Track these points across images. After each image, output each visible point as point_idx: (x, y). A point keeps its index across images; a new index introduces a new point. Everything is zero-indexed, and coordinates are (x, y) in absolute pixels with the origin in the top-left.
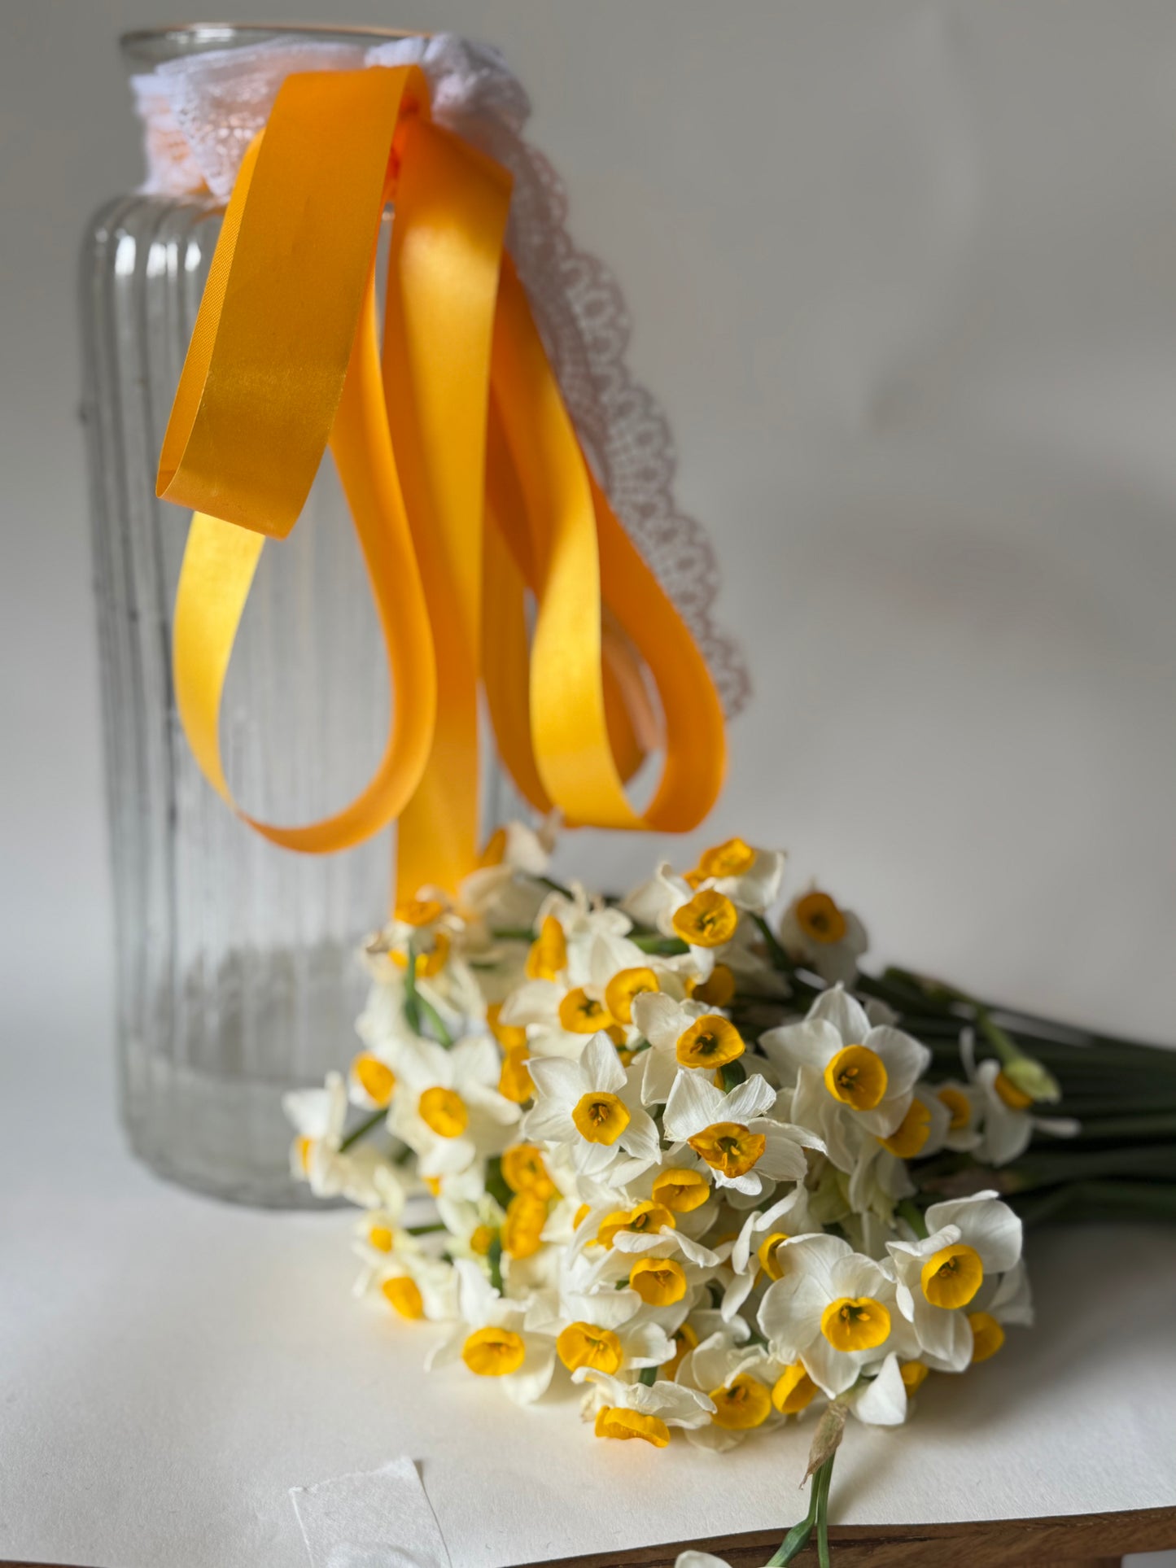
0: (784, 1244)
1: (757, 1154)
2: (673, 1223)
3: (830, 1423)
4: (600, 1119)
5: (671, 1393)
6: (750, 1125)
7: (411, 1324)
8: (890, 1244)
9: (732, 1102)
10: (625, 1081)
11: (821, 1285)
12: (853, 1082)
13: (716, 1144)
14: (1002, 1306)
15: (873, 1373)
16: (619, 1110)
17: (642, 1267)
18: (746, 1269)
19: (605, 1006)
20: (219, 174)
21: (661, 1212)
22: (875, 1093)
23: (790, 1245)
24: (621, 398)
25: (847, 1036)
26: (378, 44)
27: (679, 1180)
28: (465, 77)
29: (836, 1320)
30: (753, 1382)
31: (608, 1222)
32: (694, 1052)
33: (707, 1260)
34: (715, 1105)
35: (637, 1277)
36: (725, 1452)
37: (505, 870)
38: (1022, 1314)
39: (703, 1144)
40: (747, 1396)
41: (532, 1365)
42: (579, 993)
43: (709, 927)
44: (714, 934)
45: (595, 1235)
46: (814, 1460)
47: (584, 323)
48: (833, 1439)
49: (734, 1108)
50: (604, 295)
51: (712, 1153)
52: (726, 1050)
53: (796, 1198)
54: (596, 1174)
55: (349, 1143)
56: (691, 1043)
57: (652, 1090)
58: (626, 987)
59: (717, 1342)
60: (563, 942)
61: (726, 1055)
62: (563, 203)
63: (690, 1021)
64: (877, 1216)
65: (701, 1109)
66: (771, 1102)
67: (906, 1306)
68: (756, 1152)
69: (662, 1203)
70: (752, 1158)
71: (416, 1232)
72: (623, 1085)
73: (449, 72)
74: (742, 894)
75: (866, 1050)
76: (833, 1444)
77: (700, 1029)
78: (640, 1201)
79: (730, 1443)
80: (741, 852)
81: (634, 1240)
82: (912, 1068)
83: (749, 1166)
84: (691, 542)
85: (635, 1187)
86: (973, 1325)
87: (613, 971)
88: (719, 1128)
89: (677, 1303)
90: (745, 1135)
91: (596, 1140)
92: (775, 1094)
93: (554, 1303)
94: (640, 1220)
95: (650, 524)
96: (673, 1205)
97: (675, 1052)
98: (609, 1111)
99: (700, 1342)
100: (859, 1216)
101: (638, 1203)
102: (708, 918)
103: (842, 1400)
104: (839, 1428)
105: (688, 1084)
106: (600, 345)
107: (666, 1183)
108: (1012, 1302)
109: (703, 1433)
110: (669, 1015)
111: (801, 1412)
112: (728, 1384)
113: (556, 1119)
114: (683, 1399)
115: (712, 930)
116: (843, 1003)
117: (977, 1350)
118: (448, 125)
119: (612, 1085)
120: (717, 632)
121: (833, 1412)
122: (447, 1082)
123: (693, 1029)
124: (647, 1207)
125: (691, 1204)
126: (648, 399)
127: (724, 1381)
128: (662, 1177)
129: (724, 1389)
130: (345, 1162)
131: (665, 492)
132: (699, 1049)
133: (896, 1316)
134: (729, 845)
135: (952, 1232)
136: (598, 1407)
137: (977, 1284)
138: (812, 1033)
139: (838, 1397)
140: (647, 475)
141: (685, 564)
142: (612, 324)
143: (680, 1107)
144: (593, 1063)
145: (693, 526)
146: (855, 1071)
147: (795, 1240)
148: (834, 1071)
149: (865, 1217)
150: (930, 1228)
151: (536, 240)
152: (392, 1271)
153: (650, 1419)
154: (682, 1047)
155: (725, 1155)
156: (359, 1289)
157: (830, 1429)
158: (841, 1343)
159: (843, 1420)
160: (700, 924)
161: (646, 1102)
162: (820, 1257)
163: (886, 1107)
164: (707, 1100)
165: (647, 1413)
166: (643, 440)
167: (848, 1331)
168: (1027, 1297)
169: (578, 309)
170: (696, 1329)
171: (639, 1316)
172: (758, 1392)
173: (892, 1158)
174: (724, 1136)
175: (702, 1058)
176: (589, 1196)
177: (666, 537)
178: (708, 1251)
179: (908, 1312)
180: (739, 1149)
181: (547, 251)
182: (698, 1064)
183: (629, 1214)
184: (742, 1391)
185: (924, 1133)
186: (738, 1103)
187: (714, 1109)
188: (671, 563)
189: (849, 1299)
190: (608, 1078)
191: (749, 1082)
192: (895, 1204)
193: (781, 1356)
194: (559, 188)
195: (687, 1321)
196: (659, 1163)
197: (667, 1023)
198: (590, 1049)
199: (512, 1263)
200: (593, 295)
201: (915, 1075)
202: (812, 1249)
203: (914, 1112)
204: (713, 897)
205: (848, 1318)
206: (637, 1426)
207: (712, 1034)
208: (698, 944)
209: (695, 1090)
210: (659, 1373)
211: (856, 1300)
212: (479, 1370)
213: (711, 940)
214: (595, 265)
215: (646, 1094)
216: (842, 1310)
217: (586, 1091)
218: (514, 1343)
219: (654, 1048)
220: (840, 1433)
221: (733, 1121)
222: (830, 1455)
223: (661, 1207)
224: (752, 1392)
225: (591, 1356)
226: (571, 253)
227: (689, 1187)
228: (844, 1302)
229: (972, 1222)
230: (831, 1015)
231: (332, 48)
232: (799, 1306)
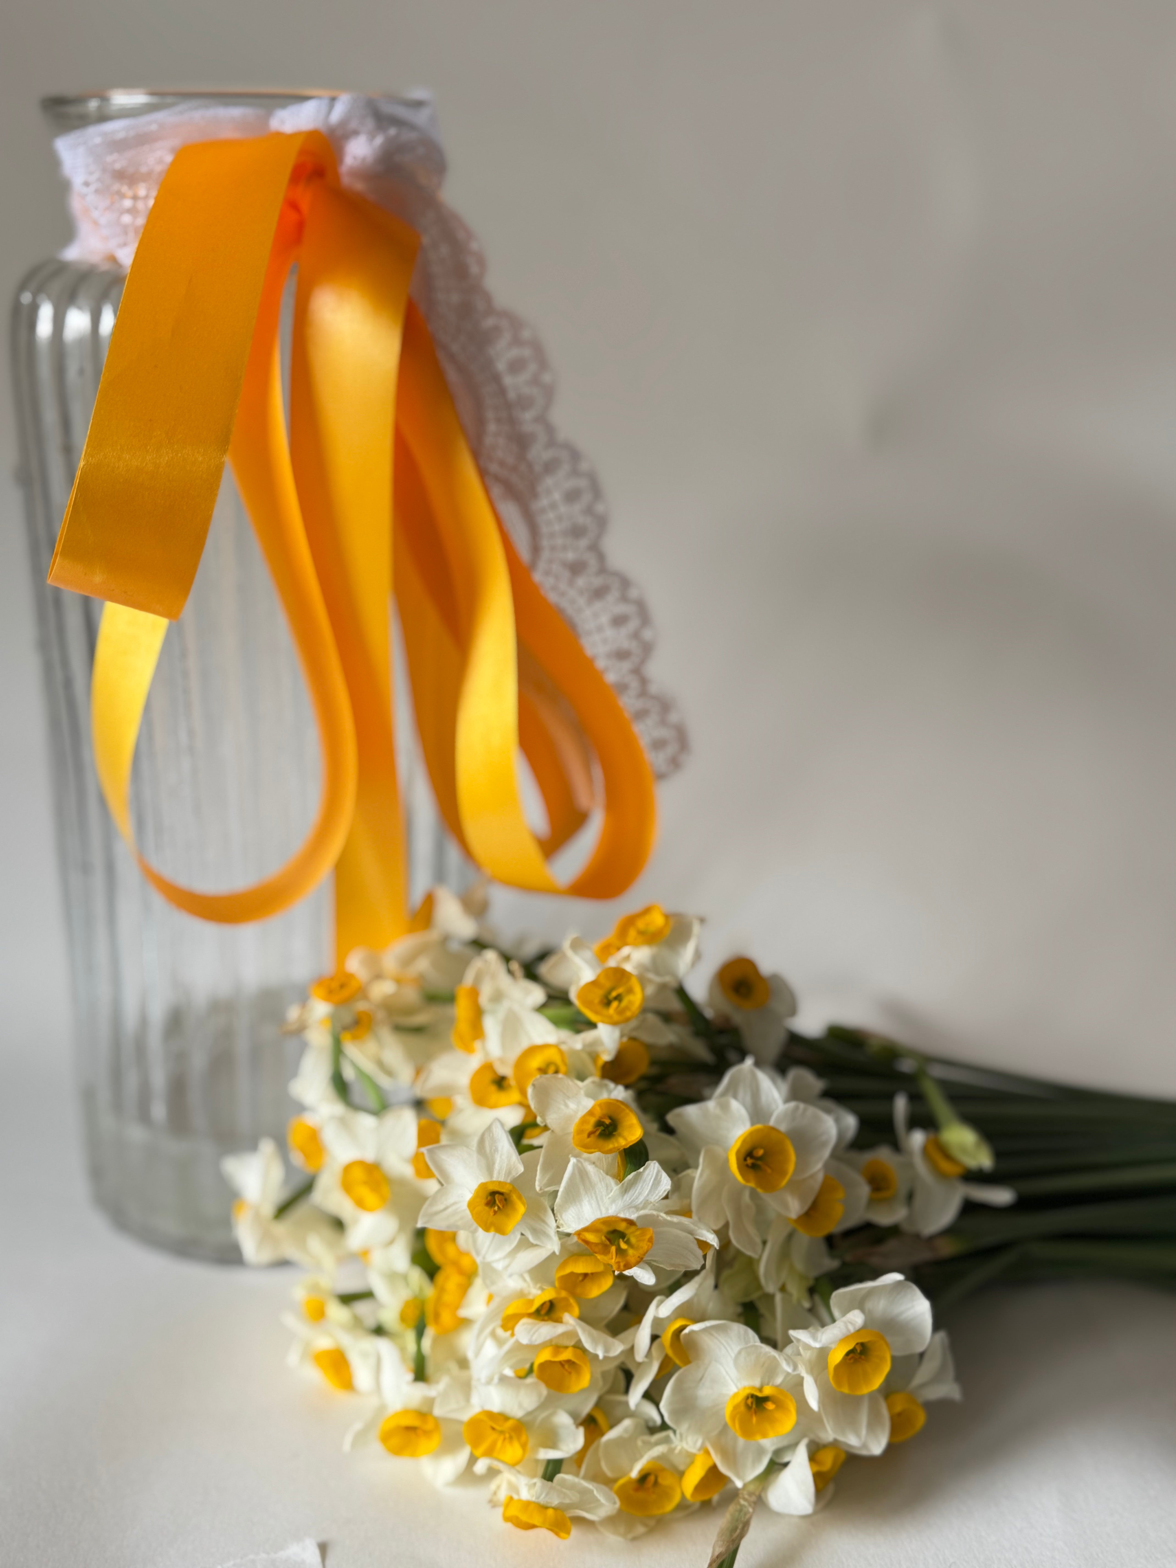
0: (686, 1331)
1: (646, 1247)
2: (576, 1311)
3: (737, 1514)
4: (496, 1208)
5: (572, 1487)
6: (638, 1218)
7: (342, 1396)
8: (792, 1333)
9: (625, 1191)
10: (521, 1169)
11: (727, 1372)
12: (759, 1163)
13: (603, 1238)
14: (923, 1386)
15: (786, 1460)
16: (514, 1197)
17: (545, 1356)
18: (649, 1354)
19: (512, 1082)
20: (125, 245)
21: (565, 1299)
22: (783, 1173)
23: (692, 1332)
24: (547, 455)
25: (757, 1113)
26: (284, 106)
27: (580, 1268)
28: (372, 137)
29: (743, 1408)
30: (663, 1470)
31: (510, 1311)
32: (592, 1136)
33: (607, 1350)
34: (608, 1194)
35: (543, 1366)
36: (634, 1539)
37: (433, 935)
38: (949, 1390)
39: (591, 1237)
40: (656, 1483)
41: (449, 1446)
42: (488, 1067)
43: (615, 1004)
44: (620, 1012)
45: (499, 1322)
46: (716, 1553)
47: (508, 380)
48: (738, 1531)
49: (627, 1197)
50: (527, 352)
51: (600, 1247)
52: (626, 1133)
53: (697, 1286)
54: (498, 1260)
55: (283, 1210)
56: (589, 1127)
57: (548, 1177)
58: (536, 1062)
59: (626, 1430)
60: (478, 1013)
61: (625, 1139)
62: (482, 262)
63: (588, 1104)
64: (791, 1295)
65: (594, 1197)
66: (665, 1191)
67: (812, 1396)
68: (645, 1245)
69: (565, 1289)
70: (641, 1251)
71: (347, 1299)
72: (520, 1173)
73: (356, 133)
74: (656, 966)
75: (773, 1129)
76: (738, 1536)
77: (598, 1113)
78: (545, 1287)
79: (640, 1529)
80: (657, 920)
81: (533, 1330)
82: (824, 1144)
83: (638, 1259)
84: (624, 599)
85: (539, 1272)
86: (890, 1407)
87: (525, 1044)
88: (606, 1221)
89: (583, 1390)
90: (633, 1229)
91: (492, 1229)
92: (670, 1182)
93: (466, 1387)
94: (545, 1306)
95: (581, 582)
96: (579, 1290)
97: (571, 1137)
98: (506, 1200)
99: (612, 1426)
100: (770, 1298)
101: (542, 1289)
102: (614, 994)
103: (751, 1488)
104: (745, 1520)
105: (581, 1173)
106: (525, 403)
107: (568, 1270)
108: (937, 1378)
109: (611, 1521)
110: (569, 1098)
111: (715, 1498)
112: (634, 1474)
113: (454, 1208)
114: (584, 1492)
115: (618, 1007)
116: (754, 1078)
117: (895, 1430)
118: (359, 186)
119: (509, 1172)
120: (653, 689)
121: (742, 1502)
122: (369, 1156)
123: (590, 1113)
124: (549, 1294)
125: (595, 1291)
126: (575, 456)
127: (631, 1469)
128: (564, 1264)
129: (630, 1478)
130: (281, 1229)
131: (595, 548)
132: (598, 1133)
133: (802, 1404)
134: (647, 911)
135: (856, 1318)
136: (502, 1495)
137: (887, 1368)
138: (718, 1111)
139: (745, 1485)
140: (577, 532)
141: (618, 621)
142: (535, 381)
143: (573, 1196)
144: (491, 1151)
145: (625, 583)
146: (761, 1152)
147: (696, 1327)
148: (738, 1152)
149: (778, 1298)
150: (836, 1313)
151: (455, 298)
152: (324, 1343)
153: (550, 1512)
154: (580, 1132)
155: (613, 1249)
156: (293, 1358)
157: (737, 1520)
158: (748, 1432)
159: (751, 1510)
160: (605, 1001)
161: (541, 1189)
162: (725, 1344)
163: (795, 1186)
164: (600, 1187)
165: (549, 1505)
166: (572, 496)
167: (754, 1419)
168: (951, 1372)
169: (501, 366)
170: (607, 1414)
171: (545, 1404)
172: (666, 1480)
173: (804, 1238)
174: (611, 1229)
175: (601, 1142)
176: (493, 1283)
177: (599, 593)
178: (610, 1339)
179: (813, 1403)
180: (628, 1242)
181: (466, 310)
182: (596, 1150)
183: (531, 1302)
184: (652, 1479)
185: (838, 1210)
186: (631, 1192)
187: (607, 1197)
188: (604, 619)
189: (753, 1388)
190: (505, 1165)
191: (645, 1169)
192: (811, 1283)
193: (687, 1443)
194: (474, 246)
195: (598, 1405)
196: (557, 1253)
197: (566, 1106)
198: (486, 1136)
199: (436, 1341)
200: (515, 353)
201: (826, 1153)
202: (716, 1335)
203: (826, 1189)
204: (620, 975)
205: (754, 1406)
206: (536, 1520)
207: (610, 1118)
208: (603, 1022)
209: (589, 1178)
210: (564, 1467)
211: (760, 1390)
212: (397, 1451)
213: (616, 1018)
214: (516, 323)
215: (540, 1181)
216: (747, 1398)
217: (483, 1180)
218: (430, 1426)
219: (553, 1131)
220: (746, 1525)
221: (622, 1215)
222: (732, 1548)
223: (564, 1294)
224: (660, 1480)
225: (499, 1444)
226: (490, 310)
227: (592, 1274)
228: (748, 1392)
229: (880, 1306)
230: (741, 1094)
231: (236, 112)
232: (705, 1394)
